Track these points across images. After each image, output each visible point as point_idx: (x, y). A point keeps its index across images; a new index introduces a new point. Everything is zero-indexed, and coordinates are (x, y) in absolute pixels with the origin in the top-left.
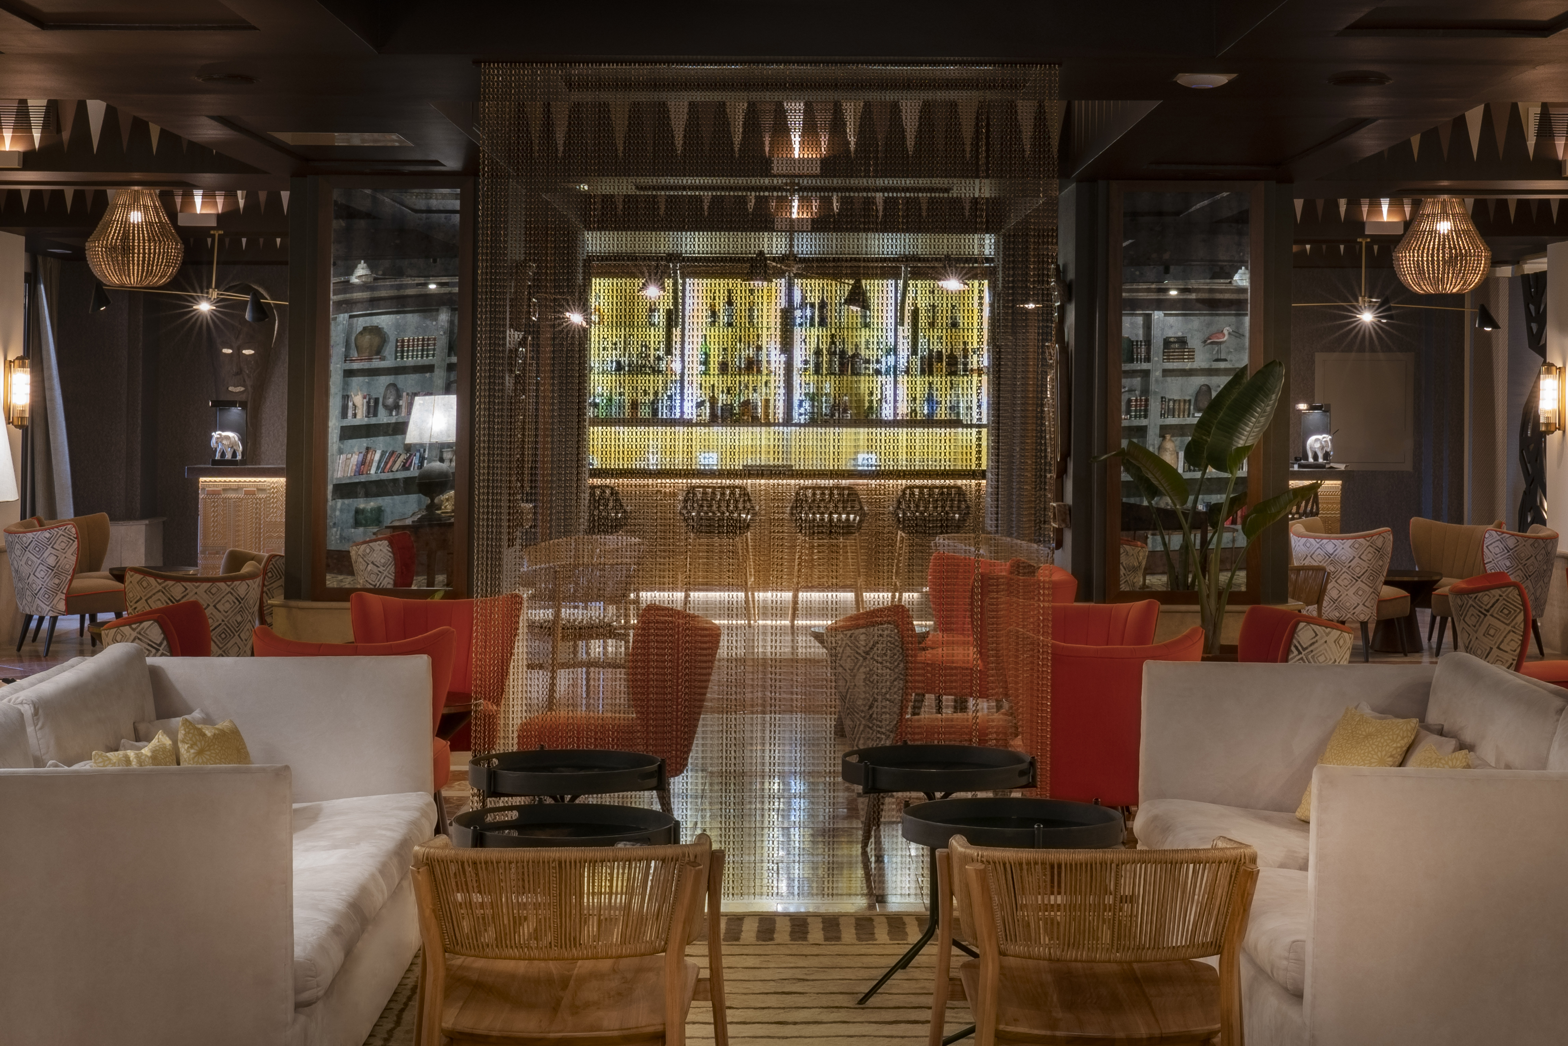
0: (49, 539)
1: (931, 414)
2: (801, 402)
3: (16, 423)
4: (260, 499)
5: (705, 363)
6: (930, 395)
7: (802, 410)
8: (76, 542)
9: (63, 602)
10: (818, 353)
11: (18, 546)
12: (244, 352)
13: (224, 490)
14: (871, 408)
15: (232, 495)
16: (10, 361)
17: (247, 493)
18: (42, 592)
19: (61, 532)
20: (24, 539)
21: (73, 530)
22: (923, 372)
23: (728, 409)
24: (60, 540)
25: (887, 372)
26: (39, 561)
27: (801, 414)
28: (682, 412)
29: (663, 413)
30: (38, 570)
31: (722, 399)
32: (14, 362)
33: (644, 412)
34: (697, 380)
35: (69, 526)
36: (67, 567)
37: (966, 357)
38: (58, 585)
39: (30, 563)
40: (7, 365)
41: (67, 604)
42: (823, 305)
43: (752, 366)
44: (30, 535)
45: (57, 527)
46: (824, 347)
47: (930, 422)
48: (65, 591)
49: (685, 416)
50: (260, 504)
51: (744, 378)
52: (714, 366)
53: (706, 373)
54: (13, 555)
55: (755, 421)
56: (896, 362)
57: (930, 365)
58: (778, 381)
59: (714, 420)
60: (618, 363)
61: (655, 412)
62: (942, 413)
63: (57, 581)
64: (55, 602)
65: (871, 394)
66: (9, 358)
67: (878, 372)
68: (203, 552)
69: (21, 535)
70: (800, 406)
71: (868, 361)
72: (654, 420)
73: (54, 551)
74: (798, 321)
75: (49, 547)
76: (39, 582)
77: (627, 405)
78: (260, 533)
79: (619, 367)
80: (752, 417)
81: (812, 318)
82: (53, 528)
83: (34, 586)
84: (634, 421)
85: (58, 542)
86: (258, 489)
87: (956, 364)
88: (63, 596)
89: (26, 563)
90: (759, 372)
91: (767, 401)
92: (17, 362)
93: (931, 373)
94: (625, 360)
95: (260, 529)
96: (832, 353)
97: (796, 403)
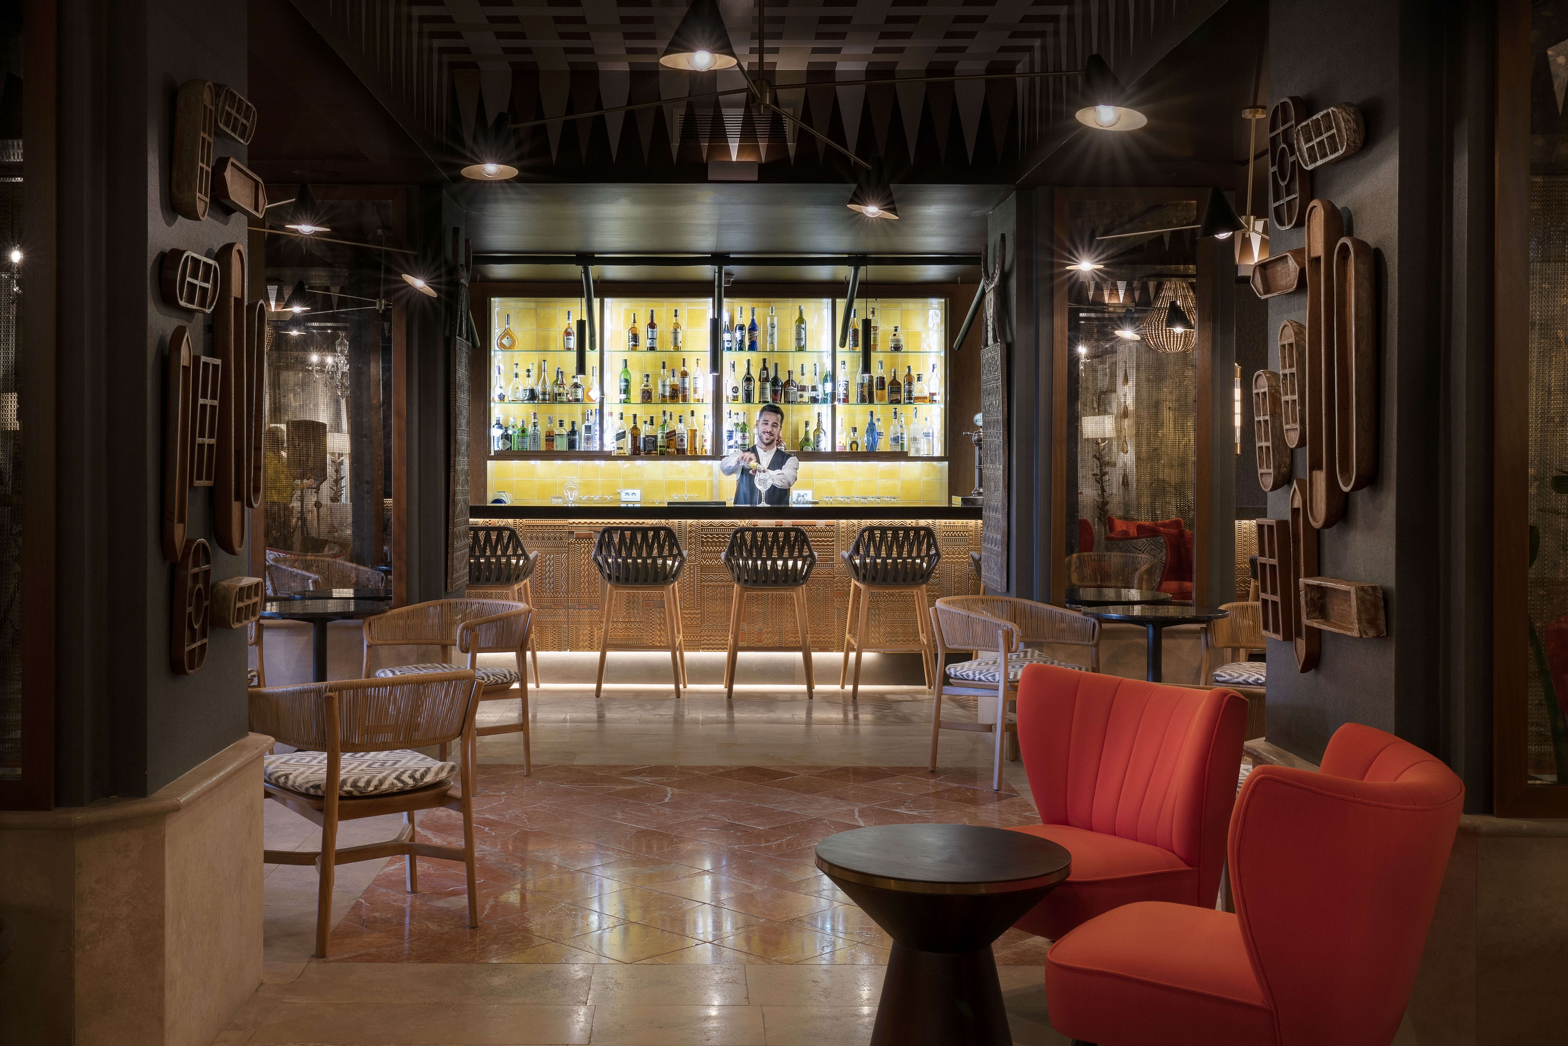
1: (873, 444)
2: (731, 432)
5: (626, 391)
6: (872, 425)
7: (732, 443)
10: (748, 379)
14: (807, 439)
22: (863, 401)
23: (651, 440)
25: (825, 401)
27: (730, 447)
28: (602, 444)
29: (582, 446)
31: (645, 430)
33: (561, 445)
34: (618, 409)
37: (910, 383)
42: (753, 328)
43: (677, 394)
46: (755, 374)
47: (871, 455)
49: (606, 449)
51: (669, 408)
52: (636, 394)
53: (626, 401)
55: (681, 454)
56: (834, 388)
57: (871, 394)
58: (706, 410)
59: (636, 453)
60: (532, 391)
61: (572, 444)
62: (884, 445)
65: (807, 424)
67: (814, 400)
70: (730, 437)
71: (803, 388)
72: (572, 453)
74: (726, 345)
77: (543, 437)
79: (532, 396)
80: (678, 450)
81: (742, 342)
84: (550, 455)
87: (899, 392)
90: (685, 399)
91: (694, 432)
93: (871, 401)
94: (539, 389)
96: (764, 380)
97: (725, 435)
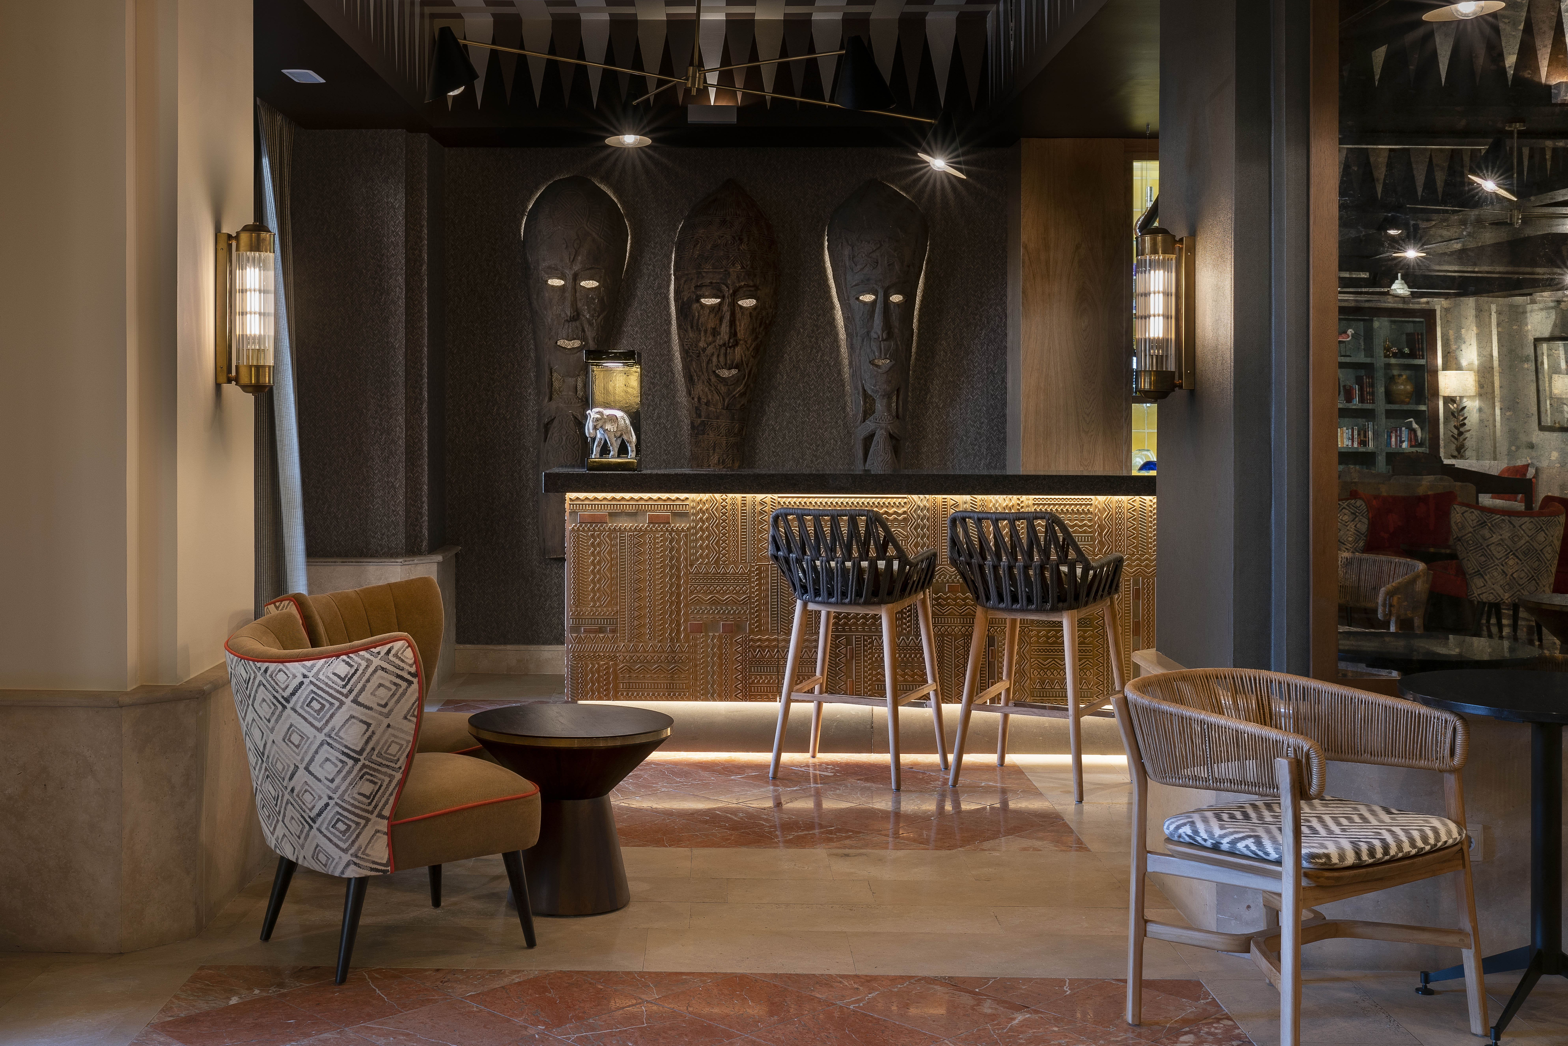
0: (346, 680)
3: (244, 380)
4: (678, 532)
8: (415, 686)
9: (383, 840)
11: (262, 693)
12: (583, 284)
13: (611, 515)
15: (626, 524)
16: (230, 237)
17: (653, 520)
18: (329, 814)
19: (376, 662)
20: (281, 677)
21: (409, 654)
24: (375, 681)
26: (321, 737)
30: (319, 758)
32: (237, 238)
35: (398, 645)
36: (394, 749)
38: (371, 797)
39: (296, 738)
40: (223, 244)
41: (392, 845)
44: (296, 668)
45: (366, 648)
48: (386, 812)
50: (678, 542)
54: (250, 715)
63: (367, 788)
64: (363, 840)
66: (226, 230)
68: (575, 629)
69: (273, 666)
73: (358, 711)
75: (348, 701)
76: (322, 790)
78: (679, 595)
82: (356, 651)
83: (307, 797)
85: (370, 687)
86: (675, 514)
88: (383, 825)
89: (287, 739)
92: (244, 237)
95: (679, 586)
